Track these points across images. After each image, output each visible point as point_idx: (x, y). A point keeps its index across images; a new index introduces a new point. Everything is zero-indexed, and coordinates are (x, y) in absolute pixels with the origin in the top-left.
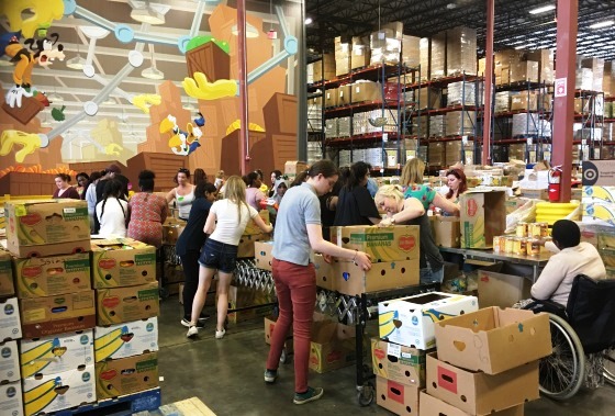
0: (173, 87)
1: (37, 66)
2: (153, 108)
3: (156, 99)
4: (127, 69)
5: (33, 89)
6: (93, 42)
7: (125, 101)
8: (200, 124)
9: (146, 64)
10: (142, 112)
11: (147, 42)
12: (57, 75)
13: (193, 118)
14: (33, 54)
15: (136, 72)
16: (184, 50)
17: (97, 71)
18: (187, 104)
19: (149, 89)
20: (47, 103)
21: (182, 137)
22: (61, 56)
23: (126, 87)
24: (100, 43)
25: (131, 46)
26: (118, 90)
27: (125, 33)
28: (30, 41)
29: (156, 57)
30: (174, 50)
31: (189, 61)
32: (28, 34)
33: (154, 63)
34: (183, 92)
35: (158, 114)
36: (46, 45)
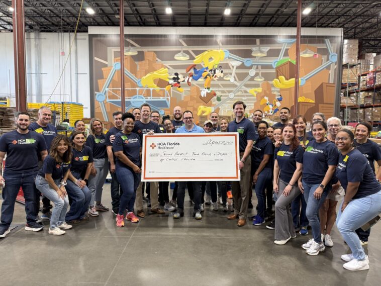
0: (268, 84)
1: (213, 80)
2: (258, 94)
3: (260, 90)
4: (248, 78)
5: (211, 89)
6: (235, 68)
7: (246, 92)
8: (280, 100)
9: (257, 74)
10: (253, 96)
11: (258, 65)
12: (220, 83)
13: (277, 98)
14: (212, 75)
15: (252, 79)
16: (275, 67)
17: (235, 80)
18: (274, 91)
19: (257, 86)
20: (215, 95)
21: (271, 106)
22: (222, 75)
23: (247, 86)
24: (238, 68)
25: (250, 68)
26: (243, 87)
27: (248, 62)
28: (211, 70)
29: (261, 71)
30: (270, 67)
31: (277, 71)
32: (210, 68)
33: (260, 74)
34: (273, 86)
35: (260, 97)
36: (217, 71)
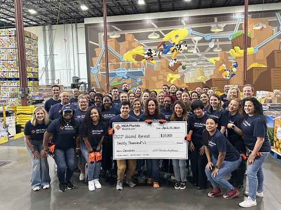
0: (225, 54)
1: (179, 53)
2: (217, 62)
3: (218, 59)
4: (208, 49)
5: (177, 60)
6: (197, 42)
7: (206, 61)
8: (235, 66)
9: (215, 46)
10: (213, 64)
11: (216, 39)
12: (184, 55)
13: (233, 64)
14: (178, 49)
15: (212, 50)
16: (230, 39)
17: (197, 52)
18: (231, 59)
19: (216, 56)
20: (181, 64)
21: (228, 72)
22: (186, 48)
23: (207, 56)
24: (199, 42)
25: (210, 41)
26: (204, 57)
27: (208, 37)
28: (177, 45)
29: (219, 44)
30: (227, 40)
31: (233, 43)
33: (218, 46)
34: (229, 55)
35: (219, 64)
36: (182, 46)
